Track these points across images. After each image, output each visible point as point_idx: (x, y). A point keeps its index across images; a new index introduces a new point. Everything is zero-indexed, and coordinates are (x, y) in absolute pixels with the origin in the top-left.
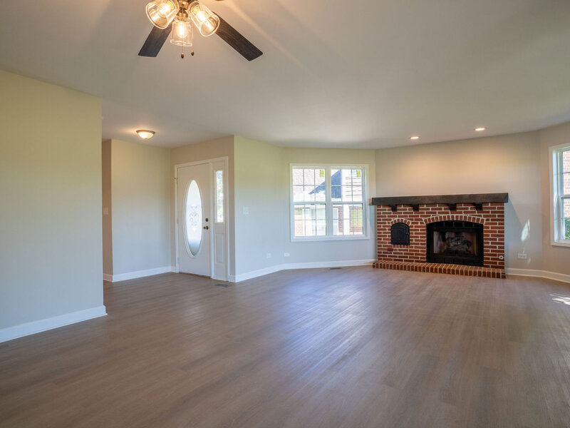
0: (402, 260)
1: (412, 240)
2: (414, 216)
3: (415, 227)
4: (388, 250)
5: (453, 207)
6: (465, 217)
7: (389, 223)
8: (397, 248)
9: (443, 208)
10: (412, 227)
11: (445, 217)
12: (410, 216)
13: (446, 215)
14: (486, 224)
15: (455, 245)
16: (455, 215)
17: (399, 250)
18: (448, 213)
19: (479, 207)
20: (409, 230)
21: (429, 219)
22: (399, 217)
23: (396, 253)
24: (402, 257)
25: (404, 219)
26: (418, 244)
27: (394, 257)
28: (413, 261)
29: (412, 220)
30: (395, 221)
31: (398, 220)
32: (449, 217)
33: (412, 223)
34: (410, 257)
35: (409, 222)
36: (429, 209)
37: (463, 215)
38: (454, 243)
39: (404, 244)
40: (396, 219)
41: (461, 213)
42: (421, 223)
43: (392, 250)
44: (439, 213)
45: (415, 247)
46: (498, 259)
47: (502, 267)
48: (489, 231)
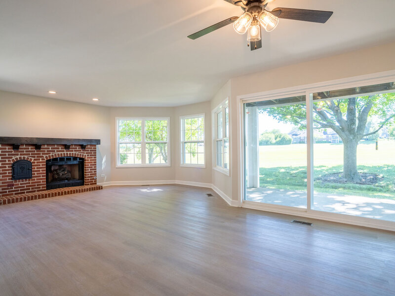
0: (24, 193)
1: (35, 174)
2: (36, 154)
3: (37, 163)
4: (8, 186)
5: (67, 147)
6: (75, 154)
7: (9, 161)
8: (19, 183)
9: (60, 147)
10: (34, 163)
11: (61, 154)
12: (32, 154)
13: (63, 153)
14: (88, 158)
15: (63, 175)
16: (68, 153)
17: (21, 184)
18: (64, 151)
19: (83, 147)
20: (32, 166)
21: (49, 156)
22: (21, 155)
23: (17, 188)
24: (24, 190)
25: (26, 157)
26: (40, 176)
27: (15, 191)
28: (35, 191)
29: (35, 157)
30: (17, 159)
31: (20, 158)
32: (64, 154)
33: (34, 160)
34: (32, 189)
35: (31, 159)
36: (49, 148)
37: (74, 152)
38: (62, 173)
39: (26, 178)
40: (18, 157)
41: (72, 151)
42: (42, 159)
43: (13, 185)
44: (57, 151)
45: (37, 179)
46: (94, 179)
47: (96, 183)
48: (88, 163)
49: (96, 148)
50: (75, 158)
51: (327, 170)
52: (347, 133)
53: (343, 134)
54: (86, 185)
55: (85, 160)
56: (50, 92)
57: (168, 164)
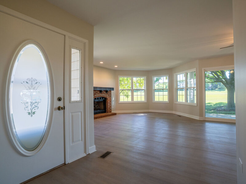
5: (101, 92)
6: (103, 96)
9: (98, 92)
11: (99, 96)
18: (100, 94)
19: (107, 92)
44: (97, 94)
46: (110, 109)
47: (111, 112)
48: (109, 100)
49: (111, 93)
50: (103, 98)
51: (214, 105)
52: (230, 85)
53: (228, 86)
54: (107, 112)
55: (107, 99)
56: (101, 63)
57: (146, 101)
